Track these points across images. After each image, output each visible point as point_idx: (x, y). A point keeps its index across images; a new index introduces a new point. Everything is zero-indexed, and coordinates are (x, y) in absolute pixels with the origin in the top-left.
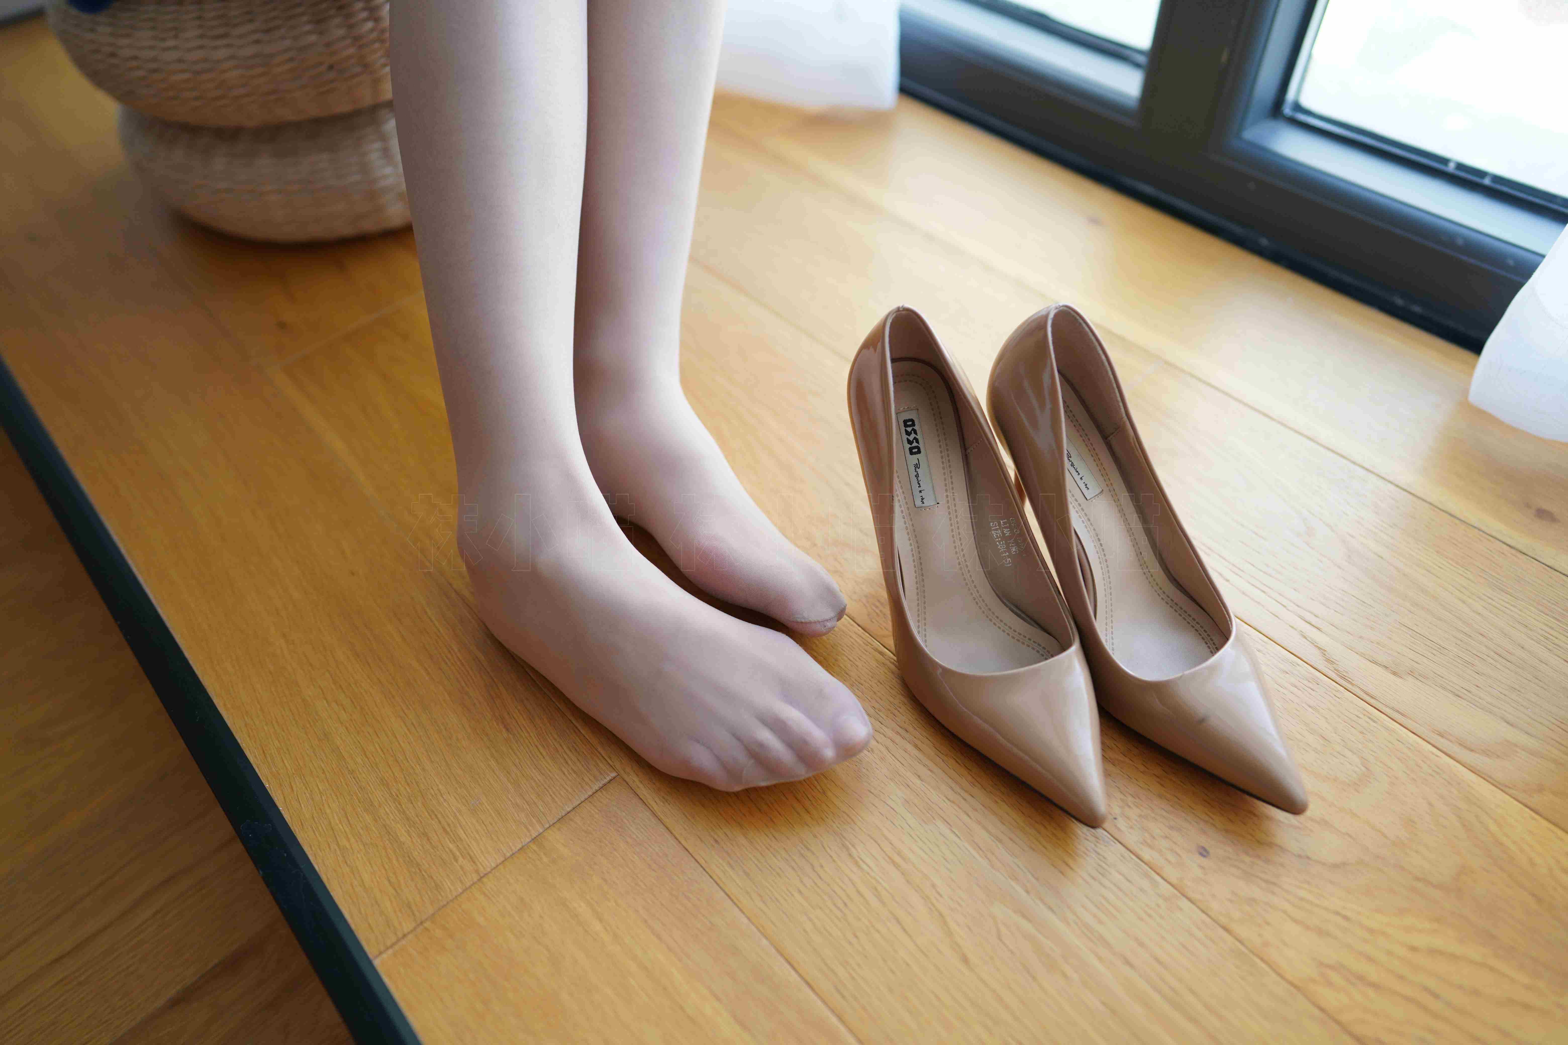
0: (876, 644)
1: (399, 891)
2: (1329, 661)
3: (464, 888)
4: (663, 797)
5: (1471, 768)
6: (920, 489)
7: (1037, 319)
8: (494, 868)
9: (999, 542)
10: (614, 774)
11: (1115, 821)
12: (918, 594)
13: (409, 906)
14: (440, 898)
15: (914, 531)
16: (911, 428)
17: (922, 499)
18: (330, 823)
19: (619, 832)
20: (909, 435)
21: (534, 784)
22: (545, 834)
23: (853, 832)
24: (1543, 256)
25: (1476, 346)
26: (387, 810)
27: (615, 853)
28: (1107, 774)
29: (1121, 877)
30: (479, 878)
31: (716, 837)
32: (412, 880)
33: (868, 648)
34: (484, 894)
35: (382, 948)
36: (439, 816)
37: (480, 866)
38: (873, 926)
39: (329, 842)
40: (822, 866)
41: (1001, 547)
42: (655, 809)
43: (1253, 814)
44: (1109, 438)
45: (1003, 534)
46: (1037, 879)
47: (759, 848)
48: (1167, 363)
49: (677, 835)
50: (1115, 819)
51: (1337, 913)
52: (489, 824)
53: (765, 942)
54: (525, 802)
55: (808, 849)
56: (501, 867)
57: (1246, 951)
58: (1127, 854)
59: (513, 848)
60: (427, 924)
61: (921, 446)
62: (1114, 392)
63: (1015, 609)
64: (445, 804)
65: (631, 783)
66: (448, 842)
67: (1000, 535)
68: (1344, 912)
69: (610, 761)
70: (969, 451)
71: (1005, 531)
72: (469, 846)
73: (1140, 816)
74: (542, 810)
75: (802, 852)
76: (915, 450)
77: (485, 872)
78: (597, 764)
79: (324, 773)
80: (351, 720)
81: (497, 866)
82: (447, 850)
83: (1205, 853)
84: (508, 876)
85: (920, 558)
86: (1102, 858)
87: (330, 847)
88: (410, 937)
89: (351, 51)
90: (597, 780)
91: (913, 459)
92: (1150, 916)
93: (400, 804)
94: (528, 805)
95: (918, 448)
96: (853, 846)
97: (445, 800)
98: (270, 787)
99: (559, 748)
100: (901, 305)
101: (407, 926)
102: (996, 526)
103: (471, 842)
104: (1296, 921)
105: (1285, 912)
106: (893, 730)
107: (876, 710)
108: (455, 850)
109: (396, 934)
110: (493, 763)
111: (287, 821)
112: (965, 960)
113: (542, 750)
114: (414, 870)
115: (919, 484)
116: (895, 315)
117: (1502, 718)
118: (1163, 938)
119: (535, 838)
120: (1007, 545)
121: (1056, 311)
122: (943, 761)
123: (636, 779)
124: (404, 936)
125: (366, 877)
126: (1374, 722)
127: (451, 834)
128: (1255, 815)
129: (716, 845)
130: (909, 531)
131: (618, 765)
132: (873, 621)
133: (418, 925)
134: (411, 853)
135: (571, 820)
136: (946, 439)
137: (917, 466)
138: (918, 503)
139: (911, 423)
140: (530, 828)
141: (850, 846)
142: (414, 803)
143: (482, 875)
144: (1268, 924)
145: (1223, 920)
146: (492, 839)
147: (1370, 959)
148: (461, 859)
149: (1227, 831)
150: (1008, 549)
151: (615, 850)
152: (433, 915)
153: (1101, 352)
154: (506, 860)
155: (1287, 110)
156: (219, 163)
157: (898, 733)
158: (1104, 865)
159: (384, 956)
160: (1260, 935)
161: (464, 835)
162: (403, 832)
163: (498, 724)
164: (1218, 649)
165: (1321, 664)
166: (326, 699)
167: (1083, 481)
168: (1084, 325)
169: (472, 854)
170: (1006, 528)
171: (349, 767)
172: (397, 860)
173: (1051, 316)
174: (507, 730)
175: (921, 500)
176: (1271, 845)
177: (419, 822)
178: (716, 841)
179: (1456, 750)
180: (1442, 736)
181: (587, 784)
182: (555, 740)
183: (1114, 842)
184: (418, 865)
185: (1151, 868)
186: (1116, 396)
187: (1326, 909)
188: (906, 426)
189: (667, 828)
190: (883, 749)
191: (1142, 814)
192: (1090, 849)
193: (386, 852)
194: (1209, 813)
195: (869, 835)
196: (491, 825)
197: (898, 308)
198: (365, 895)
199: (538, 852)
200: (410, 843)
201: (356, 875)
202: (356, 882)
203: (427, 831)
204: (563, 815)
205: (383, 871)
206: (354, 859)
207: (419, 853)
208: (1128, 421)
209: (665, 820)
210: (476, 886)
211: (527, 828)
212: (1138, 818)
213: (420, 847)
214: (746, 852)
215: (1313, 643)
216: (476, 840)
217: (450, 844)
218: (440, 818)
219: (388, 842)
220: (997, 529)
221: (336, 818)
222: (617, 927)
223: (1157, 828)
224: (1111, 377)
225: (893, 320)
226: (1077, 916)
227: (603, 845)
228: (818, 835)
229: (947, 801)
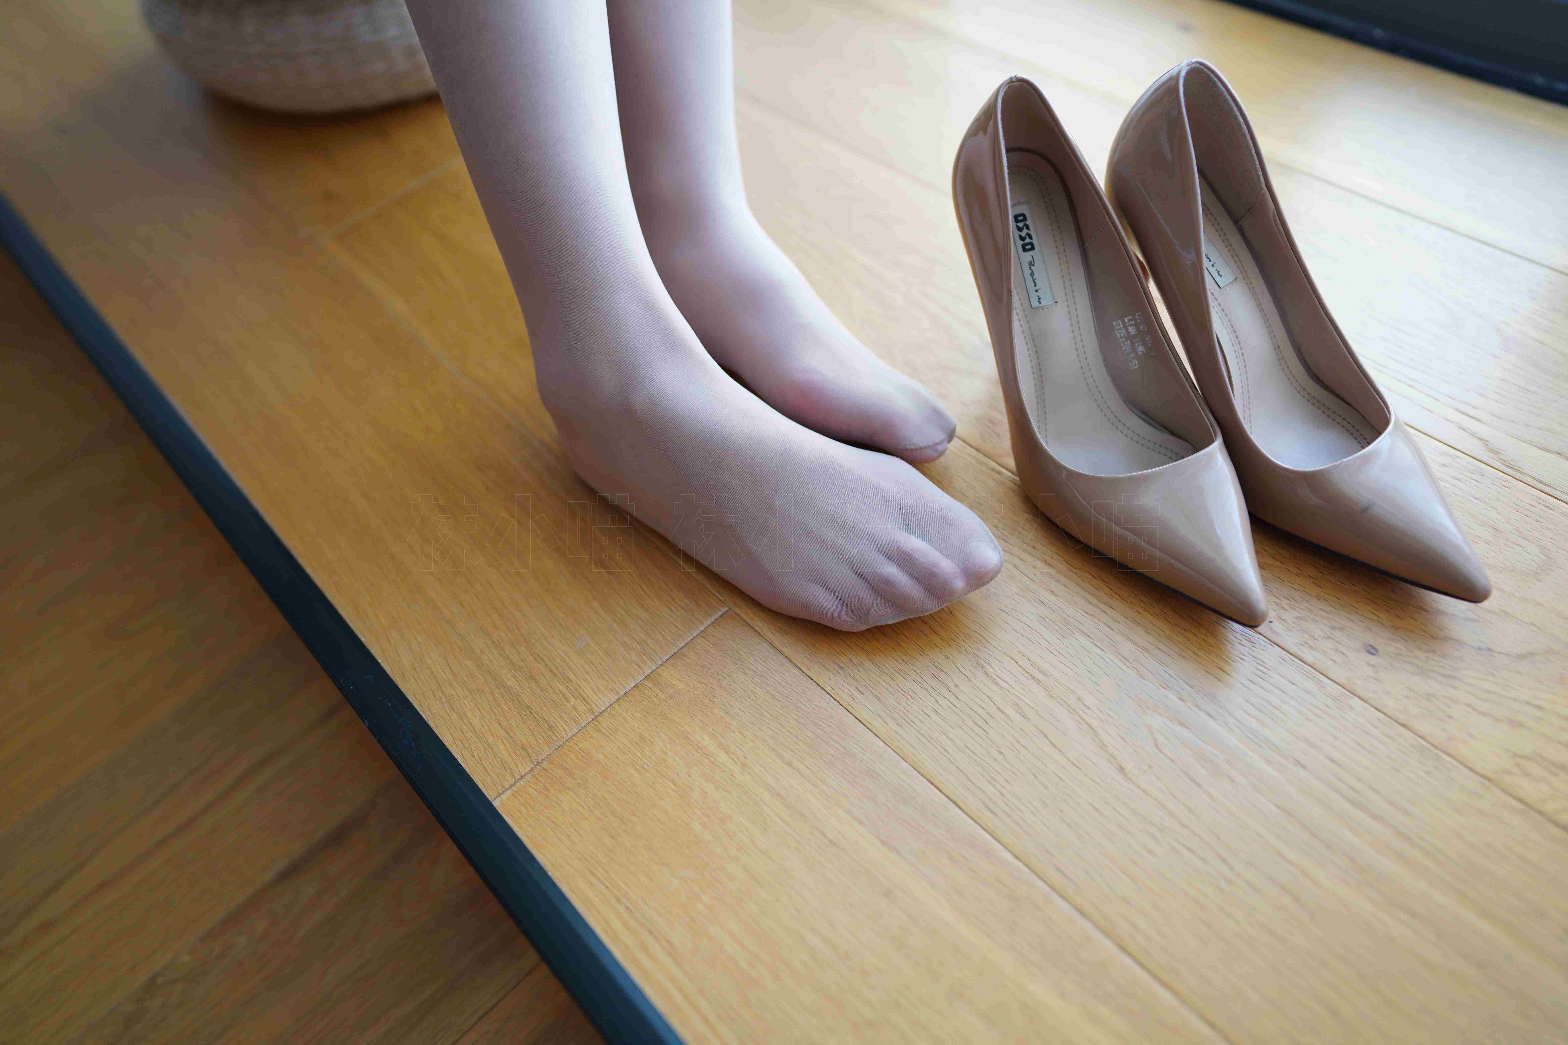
0: (992, 464)
1: (511, 734)
2: (1492, 450)
3: (580, 728)
6: (1037, 288)
7: (1167, 80)
8: (609, 707)
9: (1124, 342)
10: (725, 609)
11: (1271, 624)
13: (523, 747)
14: (555, 737)
15: (1032, 334)
16: (1023, 223)
17: (1039, 299)
18: (432, 671)
19: (736, 664)
20: (1021, 231)
21: (641, 622)
22: (660, 671)
23: (987, 650)
26: (490, 656)
27: (734, 684)
29: (1284, 681)
30: (593, 717)
31: (842, 665)
32: (524, 723)
34: (601, 732)
35: (501, 789)
36: (545, 659)
37: (594, 706)
38: (1018, 742)
39: (433, 690)
40: (957, 686)
41: (1126, 346)
42: (773, 640)
43: (1422, 608)
45: (1128, 333)
46: (1191, 687)
47: (887, 671)
49: (799, 665)
50: (1270, 622)
51: (1528, 703)
52: (599, 665)
53: (904, 764)
54: (634, 641)
55: (941, 670)
56: (616, 706)
57: (1428, 745)
58: (1287, 656)
59: (626, 686)
60: (544, 765)
61: (1035, 241)
63: (1146, 417)
64: (550, 648)
65: (743, 616)
66: (558, 684)
67: (1124, 334)
68: (1535, 702)
69: (720, 597)
70: (1087, 244)
71: (1130, 329)
72: (579, 686)
73: (1298, 618)
74: (653, 648)
75: (935, 673)
76: (1028, 247)
77: (600, 711)
78: (706, 600)
79: (420, 624)
80: (442, 572)
81: (612, 704)
82: (557, 691)
83: (1373, 651)
84: (625, 714)
85: (1039, 364)
86: (1260, 662)
87: (435, 696)
88: (528, 777)
90: (708, 616)
91: (1027, 257)
92: (1319, 717)
93: (503, 650)
94: (637, 643)
95: (1032, 244)
96: (989, 664)
97: (549, 644)
98: (366, 641)
99: (665, 586)
100: (1015, 75)
101: (525, 768)
102: (1119, 325)
103: (581, 683)
104: (1483, 714)
105: (1469, 705)
108: (565, 691)
109: (513, 775)
110: (596, 604)
111: (388, 672)
112: (1121, 769)
113: (646, 589)
114: (525, 713)
115: (1035, 283)
116: (1007, 86)
118: (1336, 738)
119: (649, 675)
120: (1133, 344)
121: (1188, 68)
122: (1076, 574)
123: (750, 613)
124: (522, 777)
125: (476, 722)
127: (560, 675)
128: (1424, 610)
129: (841, 671)
131: (728, 601)
133: (535, 766)
134: (521, 697)
135: (685, 655)
136: (1061, 233)
137: (1031, 264)
138: (1035, 303)
139: (1022, 218)
140: (642, 665)
141: (985, 665)
142: (518, 649)
143: (597, 714)
144: (1450, 717)
145: (1401, 717)
146: (604, 679)
148: (572, 700)
149: (1396, 628)
150: (1134, 350)
151: (734, 682)
152: (550, 755)
154: (620, 698)
156: (250, 25)
157: (1025, 550)
158: (1263, 668)
159: (503, 796)
160: (1444, 730)
161: (574, 677)
162: (509, 676)
163: (597, 567)
164: (1369, 444)
165: (1484, 455)
166: (412, 551)
167: (1215, 268)
168: (1219, 84)
169: (583, 694)
170: (1132, 325)
171: (446, 618)
172: (506, 704)
173: (1183, 74)
174: (608, 572)
175: (1038, 300)
176: (1446, 639)
177: (524, 666)
178: (841, 668)
181: (698, 619)
182: (659, 578)
183: (1271, 645)
184: (528, 707)
185: (1314, 669)
186: (1254, 164)
187: (1515, 700)
188: (1017, 221)
189: (788, 659)
190: (1011, 567)
191: (1300, 615)
192: (1246, 654)
193: (493, 696)
194: (1376, 612)
195: (1004, 653)
196: (601, 664)
197: (1011, 78)
198: (476, 740)
199: (653, 689)
200: (517, 688)
201: (465, 721)
202: (465, 728)
203: (534, 674)
204: (676, 651)
205: (493, 715)
206: (460, 706)
207: (528, 696)
208: (1267, 191)
209: (785, 650)
210: (592, 725)
211: (639, 666)
212: (1295, 621)
213: (528, 690)
214: (875, 677)
215: (1473, 435)
216: (586, 680)
217: (559, 686)
218: (547, 661)
219: (494, 687)
220: (1121, 329)
221: (438, 667)
222: (745, 757)
223: (1318, 629)
224: (1250, 141)
225: (1005, 93)
226: (1239, 722)
227: (720, 678)
228: (950, 656)
229: (1085, 615)
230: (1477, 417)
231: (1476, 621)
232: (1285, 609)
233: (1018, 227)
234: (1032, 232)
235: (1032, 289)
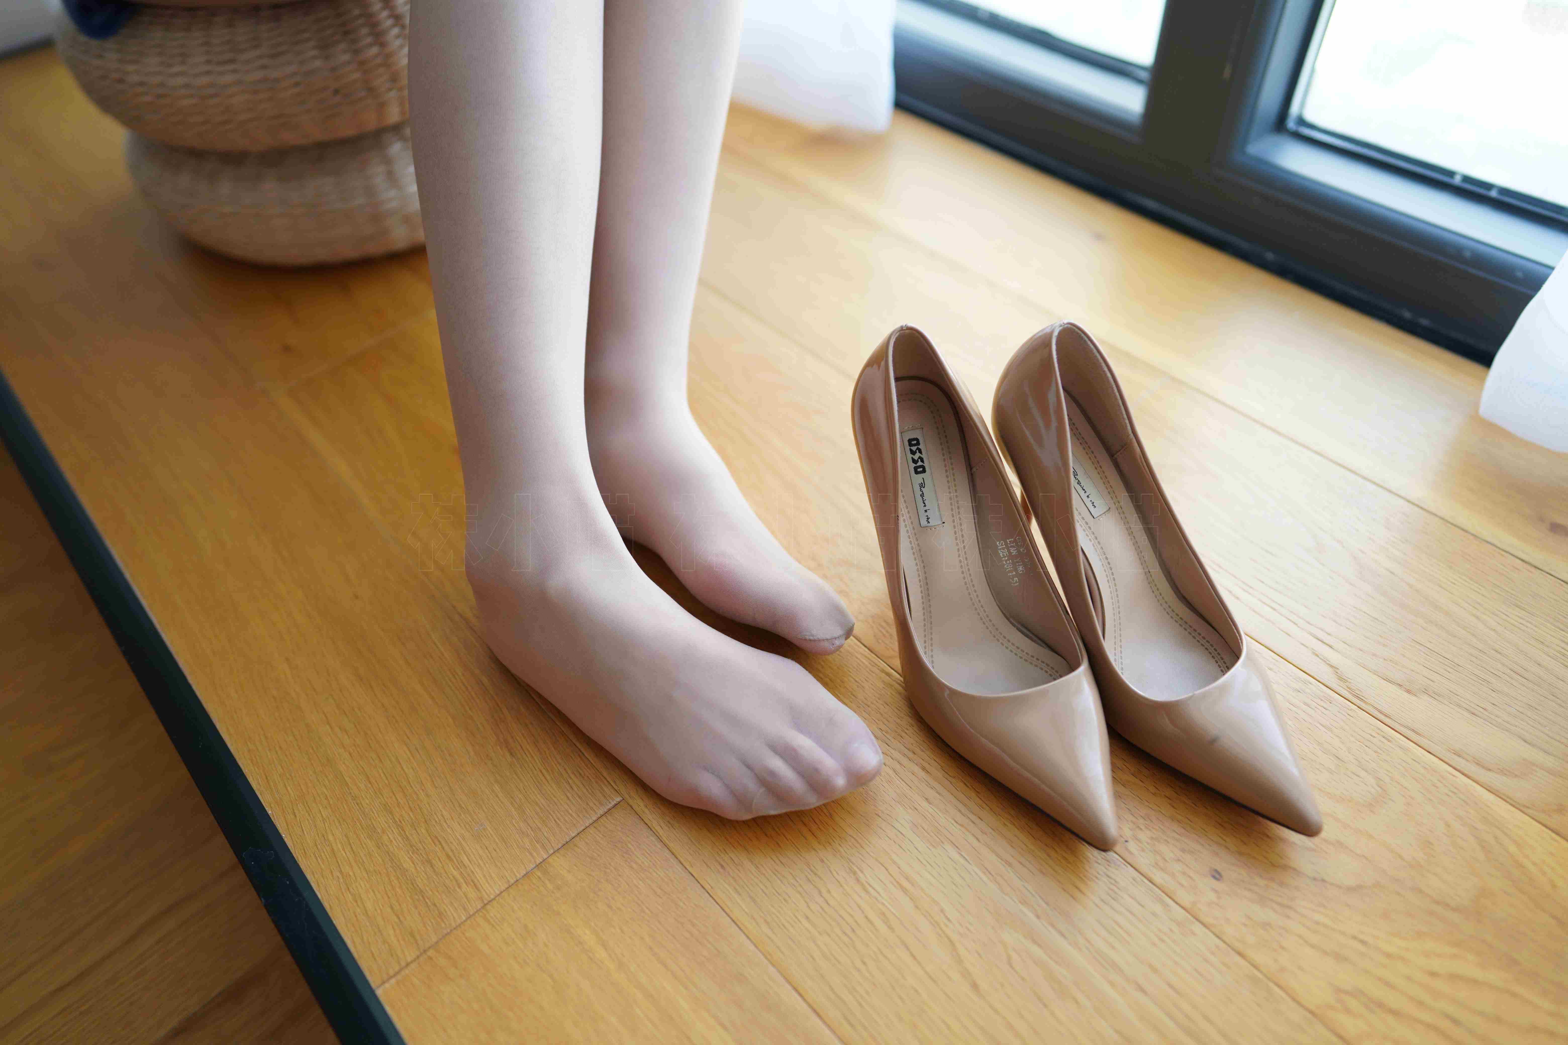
0: (883, 665)
1: (402, 918)
2: (1341, 679)
3: (468, 916)
4: (668, 822)
5: (1489, 788)
6: (926, 508)
7: (1040, 337)
8: (499, 895)
9: (1006, 561)
10: (619, 799)
11: (1126, 843)
12: (924, 614)
13: (412, 934)
14: (443, 925)
15: (920, 550)
16: (916, 447)
17: (928, 519)
18: (333, 850)
19: (624, 857)
20: (914, 454)
21: (537, 808)
22: (550, 860)
23: (860, 856)
24: (1552, 268)
25: (1485, 359)
26: (390, 836)
27: (619, 878)
28: (1117, 796)
29: (1133, 902)
30: (482, 905)
31: (722, 863)
32: (416, 907)
33: (875, 669)
34: (489, 922)
35: (385, 977)
36: (443, 842)
37: (484, 893)
38: (881, 953)
39: (332, 869)
40: (829, 892)
41: (1008, 566)
42: (661, 834)
43: (1265, 835)
44: (1115, 456)
45: (1010, 553)
46: (1047, 903)
47: (765, 873)
48: (1174, 379)
49: (682, 861)
50: (1126, 841)
51: (1354, 938)
52: (494, 851)
53: (771, 969)
54: (529, 827)
55: (815, 874)
56: (505, 894)
57: (1263, 978)
58: (1138, 877)
59: (518, 875)
60: (431, 953)
61: (926, 465)
62: (1120, 409)
63: (1023, 629)
64: (449, 830)
65: (635, 807)
66: (452, 868)
67: (1006, 554)
68: (1362, 937)
69: (615, 786)
70: (974, 469)
71: (1012, 550)
72: (472, 872)
73: (1152, 838)
74: (546, 835)
75: (809, 876)
76: (920, 470)
77: (490, 899)
78: (602, 788)
79: (327, 798)
80: (355, 745)
81: (501, 892)
82: (451, 876)
83: (1217, 876)
84: (512, 904)
85: (926, 578)
86: (1113, 882)
87: (332, 875)
88: (413, 966)
89: (356, 76)
90: (601, 804)
91: (918, 478)
92: (1163, 941)
93: (403, 830)
94: (532, 830)
95: (923, 467)
96: (861, 870)
97: (448, 826)
98: (273, 814)
99: (564, 773)
100: (904, 325)
101: (410, 955)
102: (1002, 545)
103: (474, 869)
104: (1312, 946)
105: (1300, 936)
106: (900, 752)
107: (884, 733)
108: (458, 876)
109: (399, 963)
110: (497, 788)
111: (290, 848)
112: (975, 986)
113: (546, 774)
114: (417, 897)
115: (924, 503)
116: (898, 334)
117: (1520, 737)
118: (1177, 964)
119: (539, 864)
120: (1013, 563)
121: (1061, 328)
122: (951, 783)
123: (642, 804)
124: (408, 965)
125: (369, 905)
126: (1389, 741)
127: (455, 860)
128: (1268, 836)
129: (721, 870)
130: (914, 550)
131: (622, 790)
132: (880, 641)
133: (421, 954)
134: (415, 880)
135: (575, 845)
136: (951, 458)
137: (922, 486)
138: (924, 522)
139: (915, 442)
140: (535, 854)
141: (857, 870)
142: (417, 829)
143: (486, 902)
144: (1282, 948)
145: (1239, 946)
146: (496, 866)
147: (1388, 984)
148: (464, 886)
149: (1241, 854)
150: (1015, 568)
151: (620, 875)
152: (437, 943)
153: (1106, 369)
154: (510, 886)
155: (1291, 124)
156: (225, 188)
157: (904, 755)
158: (1115, 889)
159: (387, 985)
160: (1276, 960)
161: (468, 862)
162: (406, 858)
163: (501, 748)
164: (1229, 668)
165: (1334, 683)
166: (328, 723)
167: (1090, 499)
168: (1089, 343)
169: (476, 881)
170: (1012, 547)
171: (353, 794)
172: (401, 887)
173: (1056, 333)
174: (511, 754)
175: (926, 520)
176: (1285, 868)
177: (422, 848)
178: (722, 866)
179: (1472, 769)
180: (1459, 756)
181: (592, 808)
182: (560, 764)
183: (1125, 865)
184: (421, 891)
185: (1163, 892)
186: (1122, 413)
187: (1343, 933)
188: (910, 445)
189: (673, 854)
190: (891, 772)
191: (1154, 836)
192: (1101, 872)
193: (389, 879)
194: (1222, 836)
195: (877, 860)
196: (495, 851)
197: (902, 327)
198: (368, 924)
199: (542, 878)
200: (413, 870)
201: (359, 903)
202: (359, 910)
203: (430, 858)
204: (568, 840)
205: (386, 898)
206: (357, 887)
207: (422, 880)
208: (1134, 438)
209: (671, 845)
210: (481, 914)
211: (531, 854)
212: (1149, 841)
213: (423, 874)
214: (753, 877)
215: (1325, 661)
216: (479, 866)
217: (453, 871)
218: (444, 845)
219: (391, 869)
220: (1003, 549)
221: (339, 846)
222: (622, 955)
223: (1168, 851)
224: (1117, 394)
225: (897, 339)
226: (1089, 942)
227: (608, 871)
228: (825, 860)
229: (955, 824)
230: (1330, 643)
231: (1314, 850)
232: (1141, 829)
233: (911, 450)
234: (924, 456)
235: (921, 509)
